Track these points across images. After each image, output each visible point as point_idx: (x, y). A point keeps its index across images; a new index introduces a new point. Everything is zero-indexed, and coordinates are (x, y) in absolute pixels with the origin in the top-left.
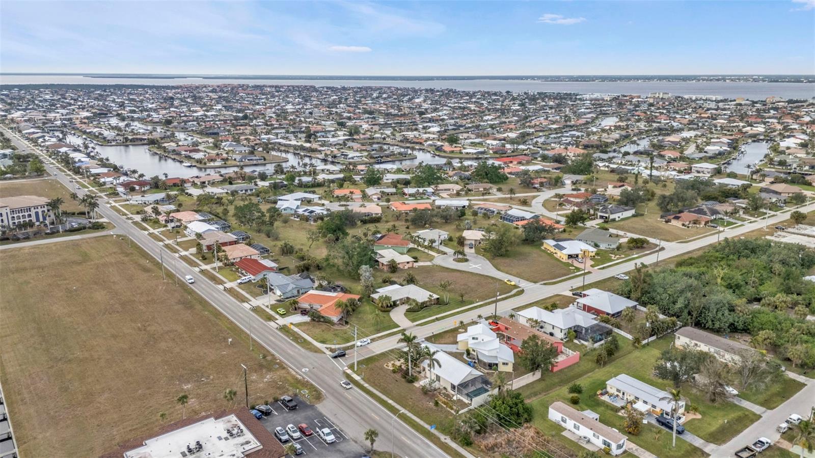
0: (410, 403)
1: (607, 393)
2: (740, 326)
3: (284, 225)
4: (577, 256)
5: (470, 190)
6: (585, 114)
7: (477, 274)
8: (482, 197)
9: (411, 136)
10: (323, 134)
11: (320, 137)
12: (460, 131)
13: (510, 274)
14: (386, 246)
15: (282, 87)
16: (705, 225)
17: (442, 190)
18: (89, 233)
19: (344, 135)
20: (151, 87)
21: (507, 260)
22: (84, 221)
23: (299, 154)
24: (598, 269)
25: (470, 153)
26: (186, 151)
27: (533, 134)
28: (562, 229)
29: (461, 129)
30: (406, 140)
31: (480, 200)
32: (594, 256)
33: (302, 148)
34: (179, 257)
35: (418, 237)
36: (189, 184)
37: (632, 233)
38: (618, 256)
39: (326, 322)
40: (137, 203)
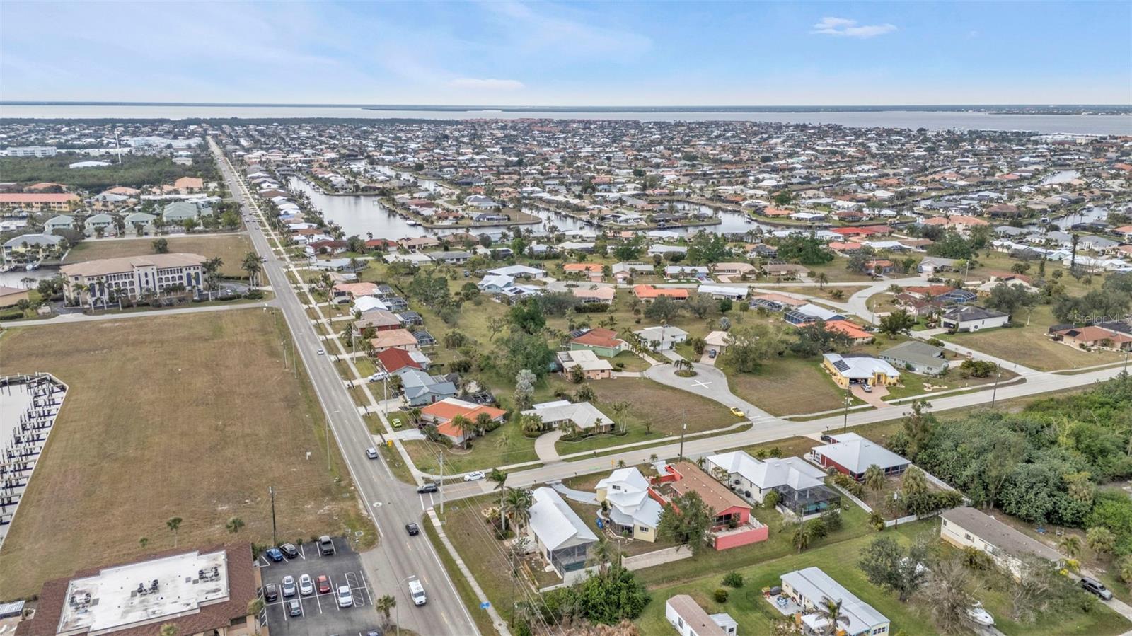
0: (484, 568)
1: (779, 592)
2: (1068, 516)
3: (475, 307)
4: (866, 380)
5: (765, 274)
6: (1026, 166)
7: (697, 395)
8: (777, 285)
9: (730, 192)
10: (606, 187)
11: (601, 191)
12: (810, 186)
13: (747, 400)
14: (586, 345)
15: (595, 122)
16: (1121, 348)
17: (723, 271)
18: (243, 303)
19: (635, 189)
20: (428, 122)
21: (754, 379)
22: (242, 288)
23: (560, 213)
24: (891, 404)
25: (802, 219)
26: (417, 205)
27: (920, 193)
28: (870, 339)
29: (813, 183)
30: (717, 197)
31: (773, 288)
32: (895, 384)
33: (567, 205)
34: (323, 342)
35: (638, 335)
36: (395, 248)
37: (985, 353)
38: (935, 387)
39: (444, 443)
40: (317, 269)
